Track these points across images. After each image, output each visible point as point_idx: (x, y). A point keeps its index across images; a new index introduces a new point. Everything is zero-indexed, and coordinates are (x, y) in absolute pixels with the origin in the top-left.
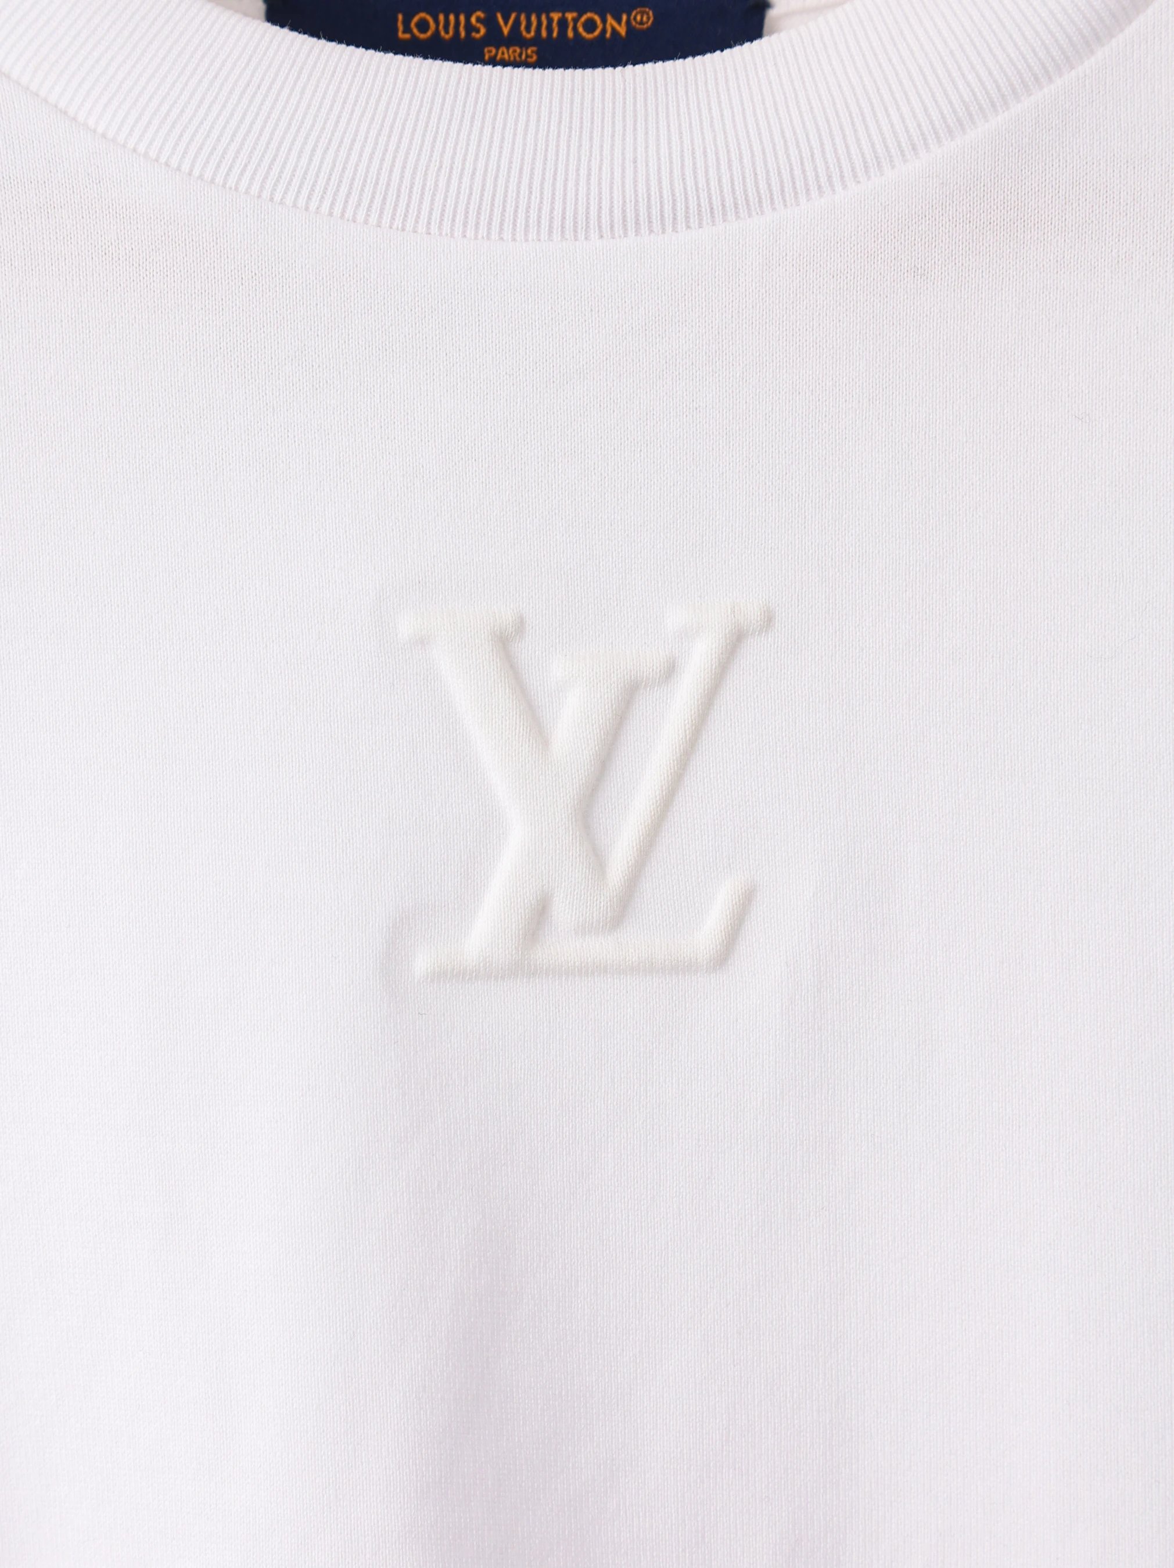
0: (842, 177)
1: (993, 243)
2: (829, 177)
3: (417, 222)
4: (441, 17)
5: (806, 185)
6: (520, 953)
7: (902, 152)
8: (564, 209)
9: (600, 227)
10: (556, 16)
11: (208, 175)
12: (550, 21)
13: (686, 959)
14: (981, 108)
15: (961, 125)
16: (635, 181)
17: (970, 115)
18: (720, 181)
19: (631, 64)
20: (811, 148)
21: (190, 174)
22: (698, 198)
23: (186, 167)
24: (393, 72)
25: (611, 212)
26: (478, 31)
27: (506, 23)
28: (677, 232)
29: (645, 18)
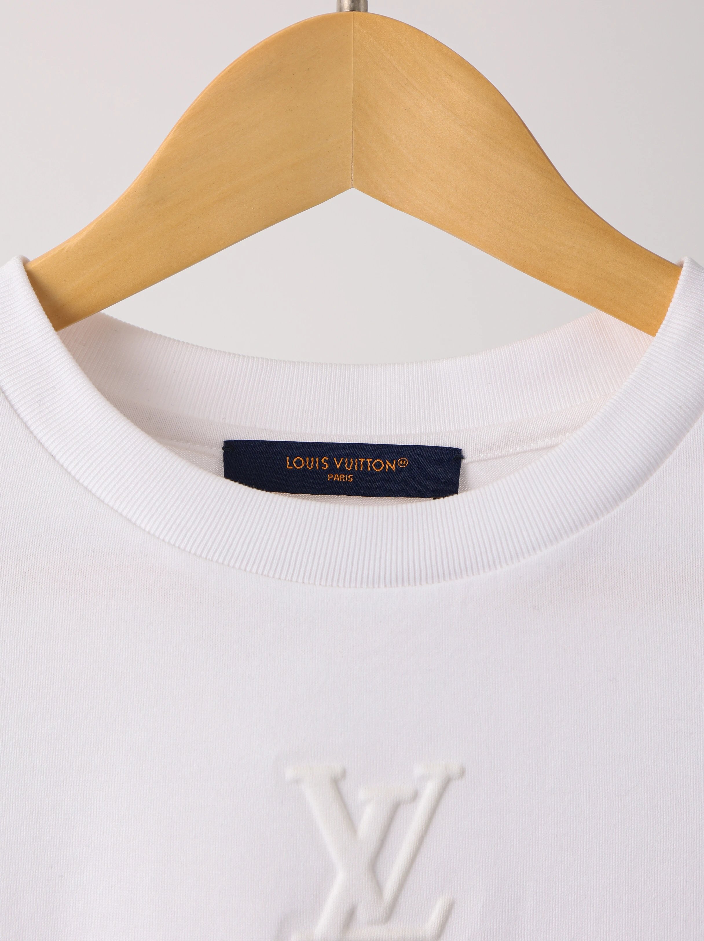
0: (500, 562)
1: (571, 595)
2: (494, 562)
3: (298, 577)
4: (308, 459)
7: (528, 551)
8: (368, 575)
9: (385, 582)
10: (362, 460)
11: (198, 553)
12: (359, 462)
14: (566, 532)
15: (556, 539)
17: (561, 535)
20: (486, 548)
23: (188, 549)
24: (288, 506)
25: (391, 575)
26: (325, 466)
27: (338, 464)
29: (404, 463)
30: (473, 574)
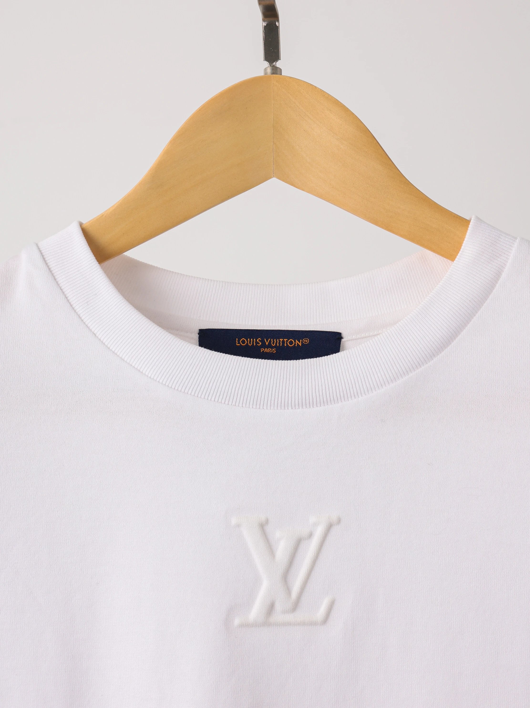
0: (361, 393)
1: (404, 413)
2: (357, 393)
3: (239, 403)
4: (249, 339)
5: (351, 395)
6: (265, 619)
7: (378, 386)
8: (281, 401)
9: (292, 406)
10: (281, 340)
11: (180, 389)
13: (314, 621)
14: (401, 375)
15: (395, 379)
16: (302, 393)
17: (398, 376)
18: (326, 394)
19: (301, 359)
20: (352, 385)
21: (174, 389)
22: (320, 398)
23: (173, 387)
24: (233, 360)
25: (295, 402)
26: (259, 344)
27: (267, 342)
28: (314, 407)
29: (306, 341)
30: (345, 401)
